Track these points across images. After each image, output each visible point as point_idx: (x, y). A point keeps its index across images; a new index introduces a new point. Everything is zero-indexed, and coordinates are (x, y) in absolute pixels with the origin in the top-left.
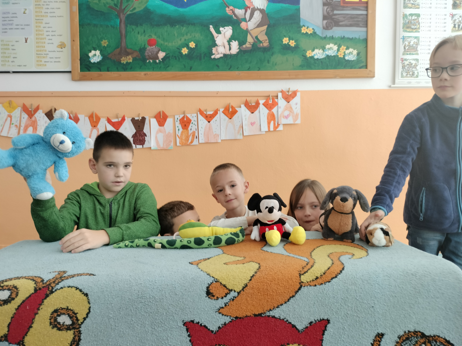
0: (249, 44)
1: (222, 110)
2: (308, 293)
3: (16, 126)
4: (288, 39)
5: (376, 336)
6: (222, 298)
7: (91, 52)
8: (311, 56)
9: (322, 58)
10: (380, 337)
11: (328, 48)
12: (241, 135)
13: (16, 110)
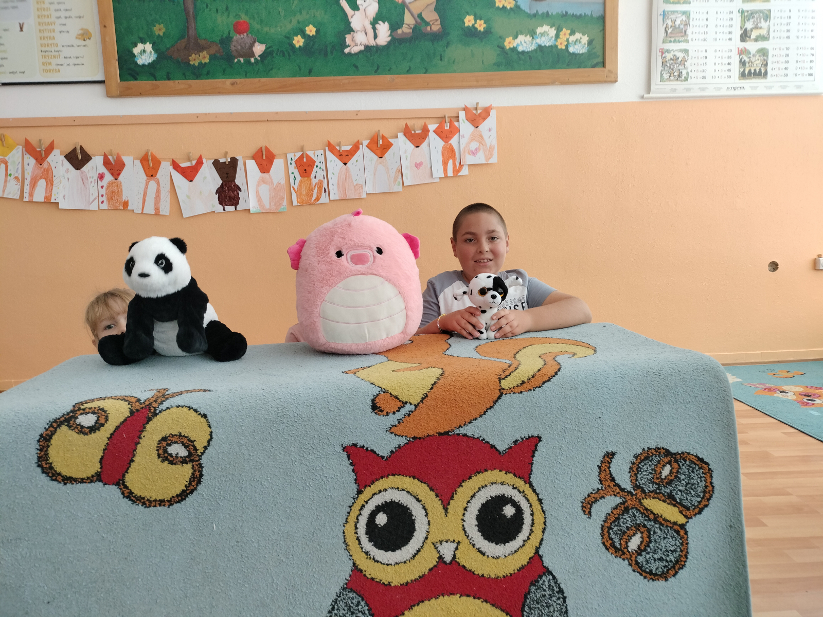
0: (408, 27)
1: (365, 143)
2: (512, 403)
3: (16, 178)
4: (472, 17)
5: (604, 456)
6: (394, 413)
7: (136, 46)
8: (512, 46)
9: (531, 50)
10: (610, 456)
11: (540, 33)
12: (399, 184)
13: (14, 151)
